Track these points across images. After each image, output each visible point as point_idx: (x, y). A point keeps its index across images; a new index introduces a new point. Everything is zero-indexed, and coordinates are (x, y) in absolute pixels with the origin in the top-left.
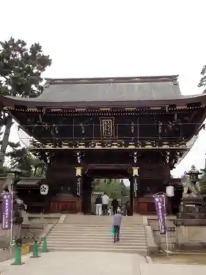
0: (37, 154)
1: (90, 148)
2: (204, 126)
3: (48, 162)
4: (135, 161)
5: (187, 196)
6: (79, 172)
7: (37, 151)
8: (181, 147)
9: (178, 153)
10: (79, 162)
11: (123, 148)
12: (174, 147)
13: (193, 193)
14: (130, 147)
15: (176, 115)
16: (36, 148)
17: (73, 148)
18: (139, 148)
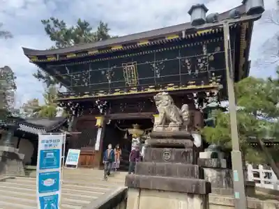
0: (61, 105)
1: (108, 95)
3: (74, 113)
5: (160, 129)
6: (99, 122)
7: (61, 101)
8: (211, 85)
9: (208, 94)
10: (101, 111)
11: (142, 91)
12: (202, 86)
13: (171, 124)
14: (150, 91)
15: (204, 48)
17: (93, 96)
18: (161, 90)
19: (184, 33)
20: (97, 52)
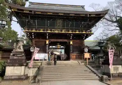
0: (28, 33)
1: (53, 32)
2: (96, 25)
3: (33, 37)
4: (71, 38)
6: (47, 42)
10: (47, 38)
11: (67, 32)
16: (27, 31)
17: (45, 31)
18: (74, 32)
19: (88, 15)
20: (52, 14)
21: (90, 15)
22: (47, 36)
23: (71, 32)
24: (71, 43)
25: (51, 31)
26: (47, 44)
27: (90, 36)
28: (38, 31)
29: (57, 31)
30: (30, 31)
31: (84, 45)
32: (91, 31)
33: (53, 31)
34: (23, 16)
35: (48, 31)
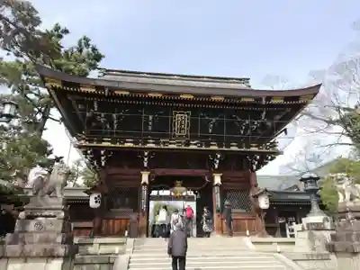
0: (89, 152)
1: (162, 146)
2: (285, 130)
3: (103, 164)
4: (216, 166)
6: (145, 178)
7: (89, 148)
9: (269, 157)
10: (146, 164)
11: (204, 148)
14: (212, 148)
16: (87, 144)
17: (140, 146)
18: (224, 149)
19: (264, 99)
20: (160, 95)
21: (268, 98)
22: (146, 159)
23: (215, 148)
24: (217, 180)
25: (157, 143)
26: (145, 184)
27: (271, 160)
28: (118, 145)
29: (174, 144)
30: (95, 144)
31: (256, 186)
32: (274, 145)
33: (164, 143)
34: (79, 102)
35: (149, 143)
